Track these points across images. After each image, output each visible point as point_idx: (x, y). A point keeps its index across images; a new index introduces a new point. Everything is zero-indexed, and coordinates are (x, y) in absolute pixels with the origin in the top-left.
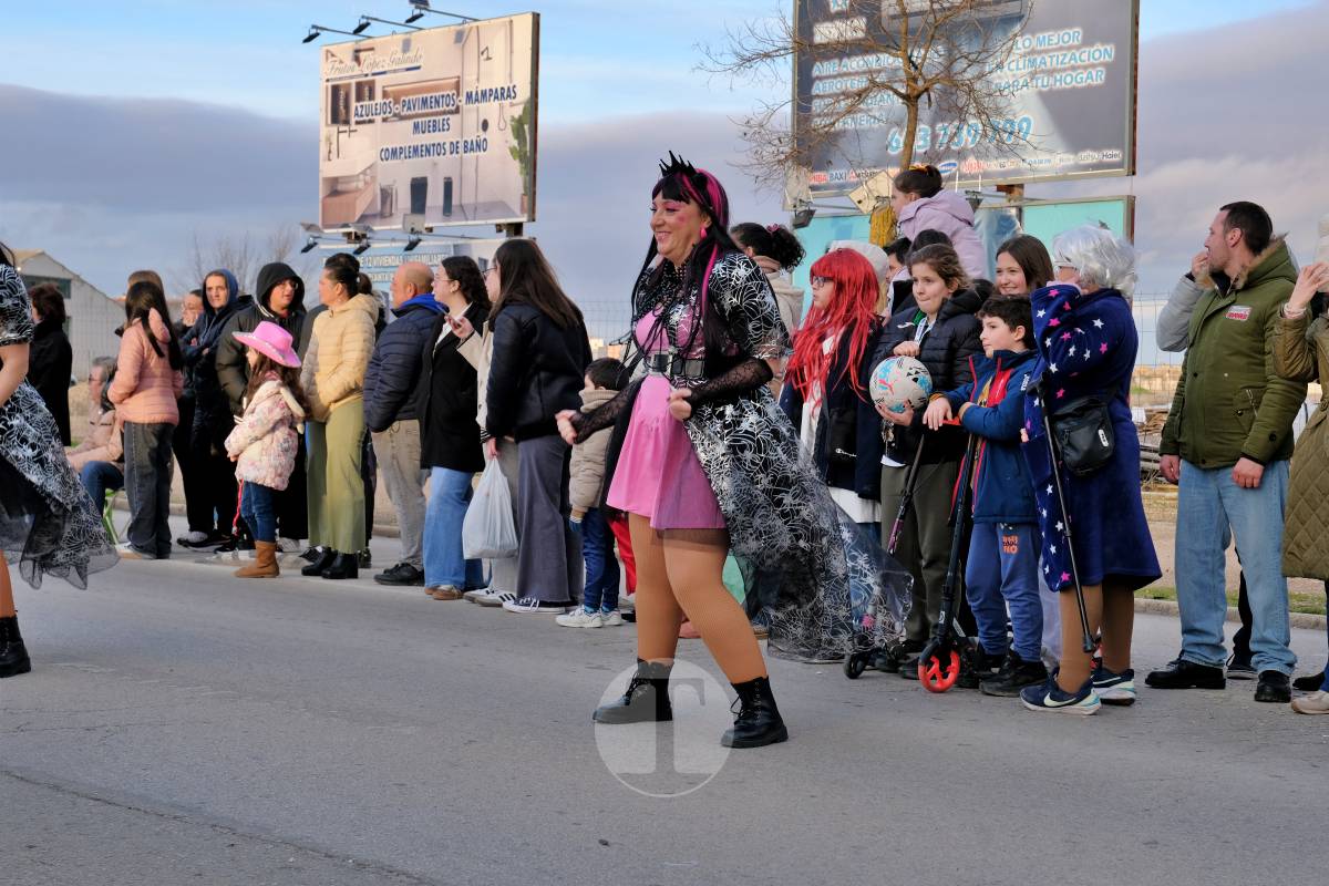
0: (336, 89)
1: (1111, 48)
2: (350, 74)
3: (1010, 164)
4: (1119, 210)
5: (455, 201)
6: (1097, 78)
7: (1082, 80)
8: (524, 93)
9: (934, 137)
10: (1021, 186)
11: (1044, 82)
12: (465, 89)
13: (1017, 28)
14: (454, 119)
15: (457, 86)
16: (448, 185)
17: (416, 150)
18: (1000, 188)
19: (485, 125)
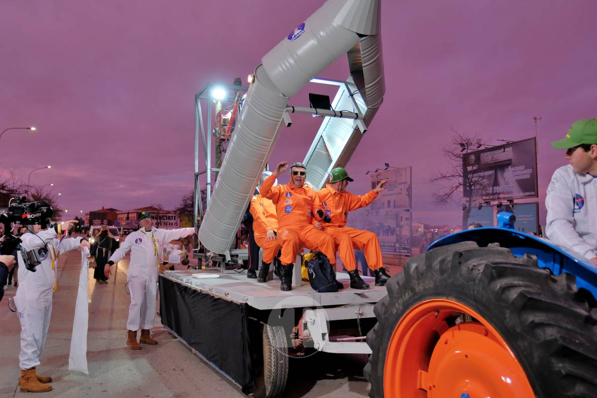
0: (373, 183)
1: (531, 170)
2: (376, 180)
3: (510, 196)
4: (535, 205)
5: (396, 205)
6: (528, 176)
7: (525, 177)
8: (409, 183)
9: (493, 190)
10: (513, 200)
11: (517, 178)
12: (398, 182)
13: (510, 167)
14: (395, 188)
15: (396, 182)
16: (394, 201)
17: (388, 195)
18: (508, 201)
19: (401, 189)
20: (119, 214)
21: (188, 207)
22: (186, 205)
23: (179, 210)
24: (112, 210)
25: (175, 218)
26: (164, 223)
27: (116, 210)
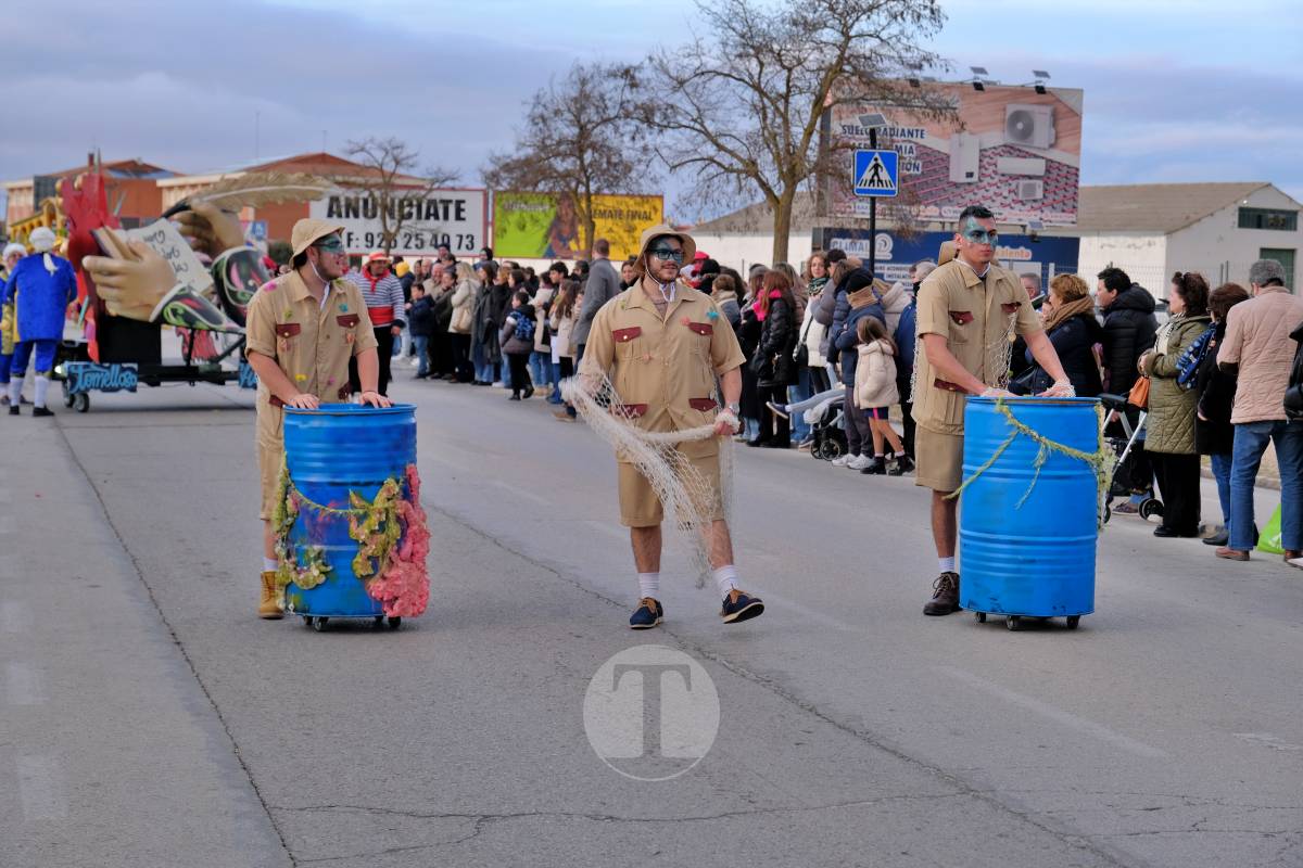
20: (170, 188)
21: (557, 155)
22: (543, 147)
23: (508, 168)
24: (136, 169)
25: (459, 210)
26: (409, 236)
27: (156, 170)
